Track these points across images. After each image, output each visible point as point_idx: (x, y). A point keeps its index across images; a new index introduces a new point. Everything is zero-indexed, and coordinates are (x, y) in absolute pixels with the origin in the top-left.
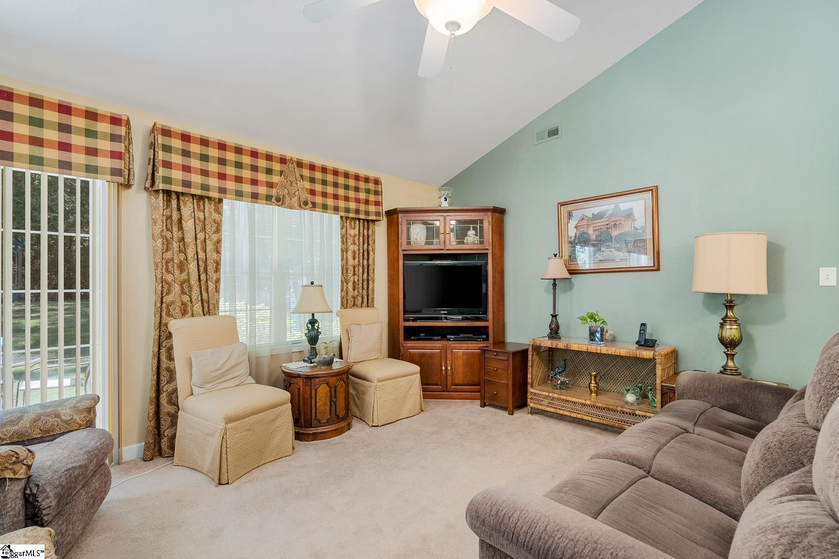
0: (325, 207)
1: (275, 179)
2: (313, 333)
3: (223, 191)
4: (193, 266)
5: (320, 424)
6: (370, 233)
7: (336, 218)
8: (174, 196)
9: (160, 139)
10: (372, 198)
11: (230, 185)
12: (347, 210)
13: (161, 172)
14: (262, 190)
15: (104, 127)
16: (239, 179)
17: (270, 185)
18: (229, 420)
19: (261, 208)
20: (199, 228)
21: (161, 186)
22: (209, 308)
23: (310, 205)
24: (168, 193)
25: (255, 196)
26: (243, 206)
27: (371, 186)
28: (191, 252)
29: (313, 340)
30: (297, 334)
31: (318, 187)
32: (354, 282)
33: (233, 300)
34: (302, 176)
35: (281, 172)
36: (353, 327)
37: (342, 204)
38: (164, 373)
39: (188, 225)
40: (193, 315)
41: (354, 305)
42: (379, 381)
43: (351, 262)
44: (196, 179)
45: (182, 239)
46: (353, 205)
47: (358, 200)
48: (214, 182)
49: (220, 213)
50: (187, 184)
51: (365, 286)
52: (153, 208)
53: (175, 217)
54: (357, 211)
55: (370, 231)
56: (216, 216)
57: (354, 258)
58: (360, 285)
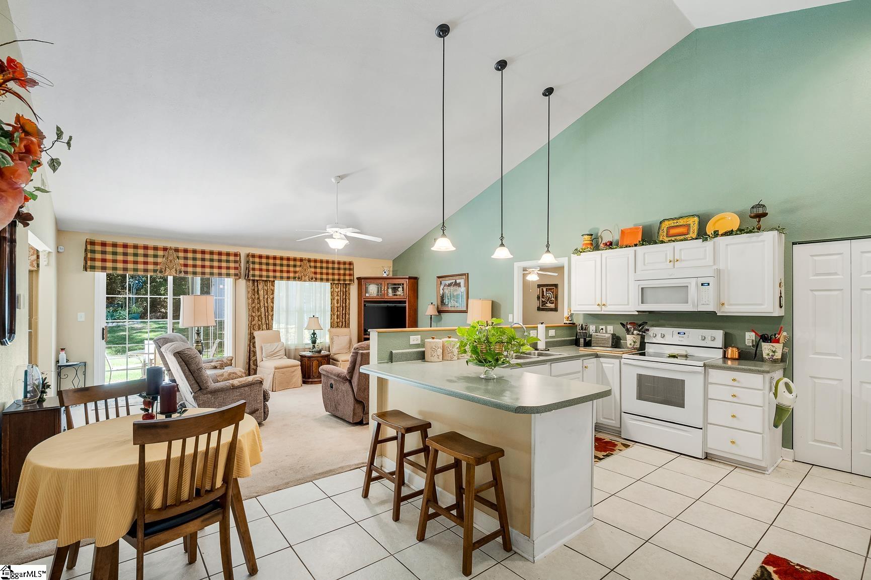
0: (322, 280)
1: (298, 269)
2: (313, 339)
3: (275, 277)
4: (263, 310)
5: (314, 378)
6: (347, 290)
7: (328, 285)
8: (256, 281)
9: (251, 259)
10: (347, 272)
11: (278, 274)
12: (333, 280)
13: (251, 273)
14: (292, 275)
15: (232, 258)
16: (281, 271)
17: (295, 272)
18: (276, 368)
19: (292, 283)
20: (265, 293)
21: (251, 278)
22: (269, 327)
23: (314, 279)
24: (254, 281)
25: (288, 278)
26: (284, 282)
27: (347, 266)
28: (262, 304)
29: (314, 342)
30: (307, 340)
31: (318, 270)
32: (338, 315)
33: (279, 323)
34: (310, 266)
35: (300, 266)
36: (335, 337)
37: (330, 277)
38: (252, 352)
39: (261, 292)
40: (262, 330)
41: (338, 326)
42: (342, 361)
43: (336, 305)
44: (264, 273)
45: (259, 298)
46: (336, 277)
47: (339, 274)
48: (271, 274)
49: (274, 286)
50: (261, 276)
51: (344, 317)
52: (247, 287)
53: (256, 290)
54: (339, 280)
55: (347, 288)
56: (272, 287)
57: (338, 303)
58: (341, 316)
